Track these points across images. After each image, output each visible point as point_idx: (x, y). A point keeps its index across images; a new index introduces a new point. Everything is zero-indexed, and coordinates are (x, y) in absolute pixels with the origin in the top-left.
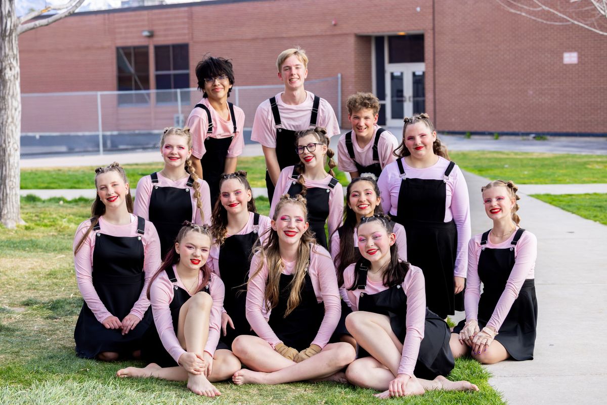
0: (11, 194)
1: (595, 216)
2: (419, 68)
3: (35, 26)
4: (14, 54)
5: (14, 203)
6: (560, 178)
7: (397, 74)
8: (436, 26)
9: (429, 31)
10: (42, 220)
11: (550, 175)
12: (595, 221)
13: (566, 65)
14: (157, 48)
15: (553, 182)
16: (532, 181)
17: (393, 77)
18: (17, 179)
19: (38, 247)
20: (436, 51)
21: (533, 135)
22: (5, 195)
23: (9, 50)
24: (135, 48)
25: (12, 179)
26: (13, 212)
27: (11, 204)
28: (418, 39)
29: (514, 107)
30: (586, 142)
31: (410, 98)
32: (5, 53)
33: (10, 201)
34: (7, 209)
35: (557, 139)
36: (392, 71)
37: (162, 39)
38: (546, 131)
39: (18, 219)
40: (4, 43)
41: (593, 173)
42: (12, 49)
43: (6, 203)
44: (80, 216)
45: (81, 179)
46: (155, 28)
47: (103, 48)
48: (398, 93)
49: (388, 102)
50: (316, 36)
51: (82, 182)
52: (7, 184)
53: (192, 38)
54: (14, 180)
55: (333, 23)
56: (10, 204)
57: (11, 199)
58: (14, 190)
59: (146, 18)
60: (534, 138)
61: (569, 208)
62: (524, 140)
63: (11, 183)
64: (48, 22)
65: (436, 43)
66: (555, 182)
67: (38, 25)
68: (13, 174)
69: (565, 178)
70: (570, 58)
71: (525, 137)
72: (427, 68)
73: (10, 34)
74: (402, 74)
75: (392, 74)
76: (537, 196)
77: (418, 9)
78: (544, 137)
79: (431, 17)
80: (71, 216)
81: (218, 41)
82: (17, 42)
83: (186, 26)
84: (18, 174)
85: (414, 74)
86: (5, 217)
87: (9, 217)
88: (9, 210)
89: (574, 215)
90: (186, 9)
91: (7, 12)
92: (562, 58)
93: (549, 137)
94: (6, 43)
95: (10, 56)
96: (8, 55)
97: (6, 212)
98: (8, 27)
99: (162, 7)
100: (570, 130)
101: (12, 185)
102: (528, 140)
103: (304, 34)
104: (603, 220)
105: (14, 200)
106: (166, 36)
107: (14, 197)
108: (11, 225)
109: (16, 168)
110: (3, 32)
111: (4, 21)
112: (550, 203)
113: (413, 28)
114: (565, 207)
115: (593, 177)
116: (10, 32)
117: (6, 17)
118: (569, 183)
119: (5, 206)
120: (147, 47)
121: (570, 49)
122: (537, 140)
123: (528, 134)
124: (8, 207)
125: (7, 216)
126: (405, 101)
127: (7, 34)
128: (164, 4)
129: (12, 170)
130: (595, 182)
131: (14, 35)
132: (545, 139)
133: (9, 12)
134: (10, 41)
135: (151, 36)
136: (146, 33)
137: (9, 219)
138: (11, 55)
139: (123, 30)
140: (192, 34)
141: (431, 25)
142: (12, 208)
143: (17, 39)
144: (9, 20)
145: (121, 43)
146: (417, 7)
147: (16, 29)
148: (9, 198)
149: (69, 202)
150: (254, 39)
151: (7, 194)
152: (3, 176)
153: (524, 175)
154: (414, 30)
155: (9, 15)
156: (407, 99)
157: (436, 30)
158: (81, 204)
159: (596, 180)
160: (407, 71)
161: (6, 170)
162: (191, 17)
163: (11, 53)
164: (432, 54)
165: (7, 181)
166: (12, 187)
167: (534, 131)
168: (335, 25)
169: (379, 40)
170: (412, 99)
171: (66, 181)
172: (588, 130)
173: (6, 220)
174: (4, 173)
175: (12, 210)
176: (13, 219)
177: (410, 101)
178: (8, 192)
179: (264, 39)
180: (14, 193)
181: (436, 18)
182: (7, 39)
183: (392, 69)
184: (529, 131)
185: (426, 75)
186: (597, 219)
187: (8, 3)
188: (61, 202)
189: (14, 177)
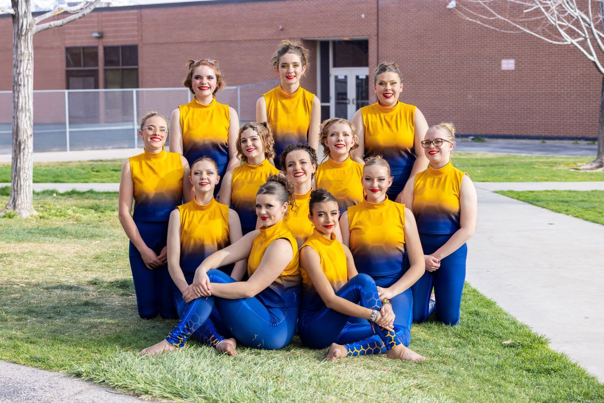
0: (25, 185)
1: (567, 211)
2: (363, 72)
3: (50, 27)
4: (29, 53)
5: (28, 194)
6: (513, 177)
7: (341, 77)
8: (380, 32)
9: (373, 37)
10: (48, 210)
11: (503, 174)
12: (568, 215)
13: (503, 71)
14: (106, 49)
15: (508, 180)
16: (489, 180)
17: (337, 81)
18: (30, 171)
19: (68, 233)
20: (380, 56)
21: (472, 137)
22: (19, 186)
23: (25, 48)
24: (84, 48)
25: (26, 171)
26: (27, 203)
27: (25, 194)
28: (363, 45)
29: (454, 110)
30: (522, 144)
31: (353, 100)
32: (21, 52)
33: (23, 192)
34: (21, 200)
35: (494, 141)
36: (336, 74)
37: (111, 40)
38: (484, 133)
39: (31, 209)
40: (20, 42)
41: (542, 173)
42: (27, 49)
43: (20, 194)
44: (82, 208)
45: (59, 174)
46: (105, 29)
47: (52, 48)
48: (342, 96)
49: (332, 104)
50: (263, 40)
51: (61, 176)
52: (21, 176)
53: (142, 40)
54: (28, 172)
55: (280, 27)
56: (23, 194)
57: (25, 190)
58: (27, 182)
59: (96, 19)
60: (473, 139)
61: (537, 203)
62: (464, 141)
63: (25, 175)
64: (63, 22)
65: (380, 48)
66: (509, 180)
67: (53, 26)
68: (26, 166)
69: (518, 176)
70: (508, 64)
71: (464, 139)
72: (370, 72)
73: (26, 34)
74: (346, 77)
75: (336, 77)
76: (502, 193)
77: (363, 16)
78: (483, 139)
79: (375, 24)
80: (74, 207)
81: (167, 43)
82: (32, 41)
83: (136, 28)
84: (31, 167)
85: (357, 77)
86: (19, 207)
87: (23, 207)
88: (23, 200)
89: (544, 209)
90: (135, 11)
91: (23, 13)
92: (500, 65)
93: (486, 139)
94: (22, 42)
95: (25, 54)
96: (24, 53)
97: (20, 202)
98: (24, 27)
99: (108, 9)
100: (507, 133)
101: (26, 177)
102: (467, 141)
103: (252, 38)
104: (575, 214)
105: (27, 191)
106: (115, 37)
107: (27, 189)
108: (25, 214)
109: (29, 161)
110: (19, 32)
111: (21, 21)
112: (517, 199)
113: (358, 34)
114: (535, 203)
115: (544, 176)
116: (26, 32)
117: (22, 17)
118: (522, 181)
119: (19, 196)
120: (96, 48)
121: (508, 56)
122: (475, 142)
123: (467, 136)
124: (22, 198)
125: (21, 206)
126: (349, 103)
127: (23, 33)
128: (111, 6)
129: (26, 163)
130: (547, 180)
131: (29, 35)
132: (483, 141)
133: (25, 12)
134: (26, 41)
135: (101, 37)
136: (96, 35)
137: (23, 208)
138: (27, 54)
139: (73, 31)
140: (142, 36)
141: (376, 31)
142: (25, 198)
143: (32, 39)
144: (25, 20)
145: (70, 43)
146: (362, 13)
147: (31, 29)
148: (23, 189)
149: (62, 195)
150: (203, 42)
151: (21, 186)
152: (18, 168)
153: (477, 173)
154: (358, 36)
155: (25, 15)
156: (351, 102)
157: (380, 36)
158: (75, 196)
159: (547, 178)
160: (351, 74)
161: (20, 163)
162: (140, 19)
163: (26, 52)
164: (375, 59)
165: (21, 173)
166: (26, 178)
167: (473, 133)
168: (282, 30)
169: (324, 45)
170: (355, 102)
171: (46, 175)
172: (524, 133)
173: (20, 209)
174: (18, 165)
175: (26, 201)
176: (27, 209)
177: (353, 103)
178: (22, 183)
179: (212, 42)
180: (28, 184)
181: (380, 25)
182: (23, 38)
183: (337, 73)
184: (468, 133)
185: (370, 79)
186: (568, 212)
187: (24, 4)
188: (55, 195)
189: (28, 169)
